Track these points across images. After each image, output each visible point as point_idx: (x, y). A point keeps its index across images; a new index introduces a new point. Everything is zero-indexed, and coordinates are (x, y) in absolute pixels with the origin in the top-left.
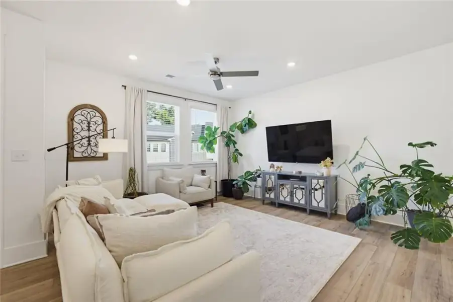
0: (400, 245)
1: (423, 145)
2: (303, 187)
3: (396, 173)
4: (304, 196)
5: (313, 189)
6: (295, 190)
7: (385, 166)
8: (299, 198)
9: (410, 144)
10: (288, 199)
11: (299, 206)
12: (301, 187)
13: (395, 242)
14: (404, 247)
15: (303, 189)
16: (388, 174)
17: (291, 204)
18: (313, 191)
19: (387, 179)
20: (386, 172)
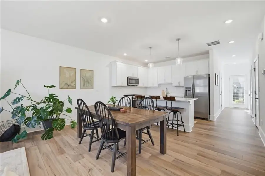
0: (46, 139)
1: (51, 87)
3: (38, 102)
7: (31, 98)
9: (45, 86)
13: (43, 139)
14: (47, 139)
16: (33, 103)
19: (32, 106)
20: (32, 101)
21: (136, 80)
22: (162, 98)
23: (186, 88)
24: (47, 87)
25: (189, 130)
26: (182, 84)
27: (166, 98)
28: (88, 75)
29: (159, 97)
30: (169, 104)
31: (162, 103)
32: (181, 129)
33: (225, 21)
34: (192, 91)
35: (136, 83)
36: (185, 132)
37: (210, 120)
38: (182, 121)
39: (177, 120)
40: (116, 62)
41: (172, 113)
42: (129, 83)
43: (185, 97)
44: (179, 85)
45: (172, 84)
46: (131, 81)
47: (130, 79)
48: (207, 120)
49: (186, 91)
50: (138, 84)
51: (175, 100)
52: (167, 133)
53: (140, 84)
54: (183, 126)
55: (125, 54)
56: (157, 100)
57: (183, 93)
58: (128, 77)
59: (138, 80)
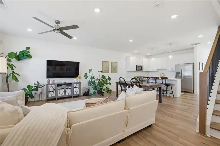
2: (71, 88)
4: (71, 91)
5: (74, 88)
6: (66, 90)
8: (69, 92)
9: (98, 72)
10: (63, 95)
11: (69, 96)
12: (69, 88)
15: (70, 88)
17: (65, 97)
18: (75, 88)
21: (142, 67)
22: (160, 78)
23: (177, 72)
24: (100, 72)
25: (176, 96)
26: (174, 70)
27: (162, 78)
28: (115, 65)
29: (158, 77)
30: (164, 81)
31: (160, 81)
32: (171, 95)
33: (198, 36)
34: (181, 74)
35: (142, 69)
36: (174, 97)
37: (194, 93)
38: (172, 91)
39: (169, 91)
40: (130, 57)
41: (166, 86)
42: (138, 69)
43: (176, 78)
44: (172, 70)
45: (167, 69)
46: (139, 68)
47: (138, 67)
48: (192, 93)
49: (177, 74)
50: (143, 69)
51: (167, 79)
52: (163, 97)
53: (144, 70)
54: (173, 94)
55: (136, 52)
56: (157, 79)
57: (175, 75)
58: (137, 66)
59: (143, 67)
